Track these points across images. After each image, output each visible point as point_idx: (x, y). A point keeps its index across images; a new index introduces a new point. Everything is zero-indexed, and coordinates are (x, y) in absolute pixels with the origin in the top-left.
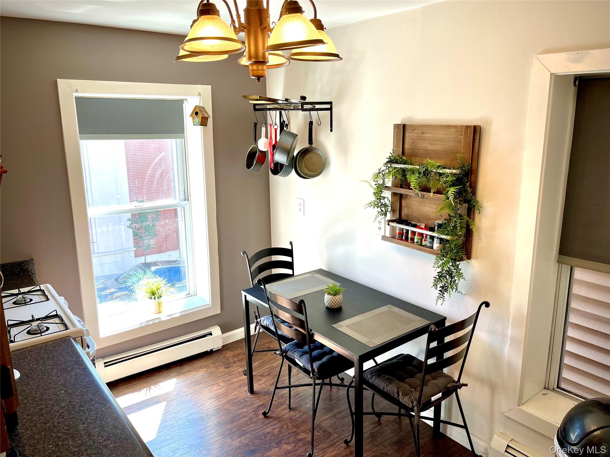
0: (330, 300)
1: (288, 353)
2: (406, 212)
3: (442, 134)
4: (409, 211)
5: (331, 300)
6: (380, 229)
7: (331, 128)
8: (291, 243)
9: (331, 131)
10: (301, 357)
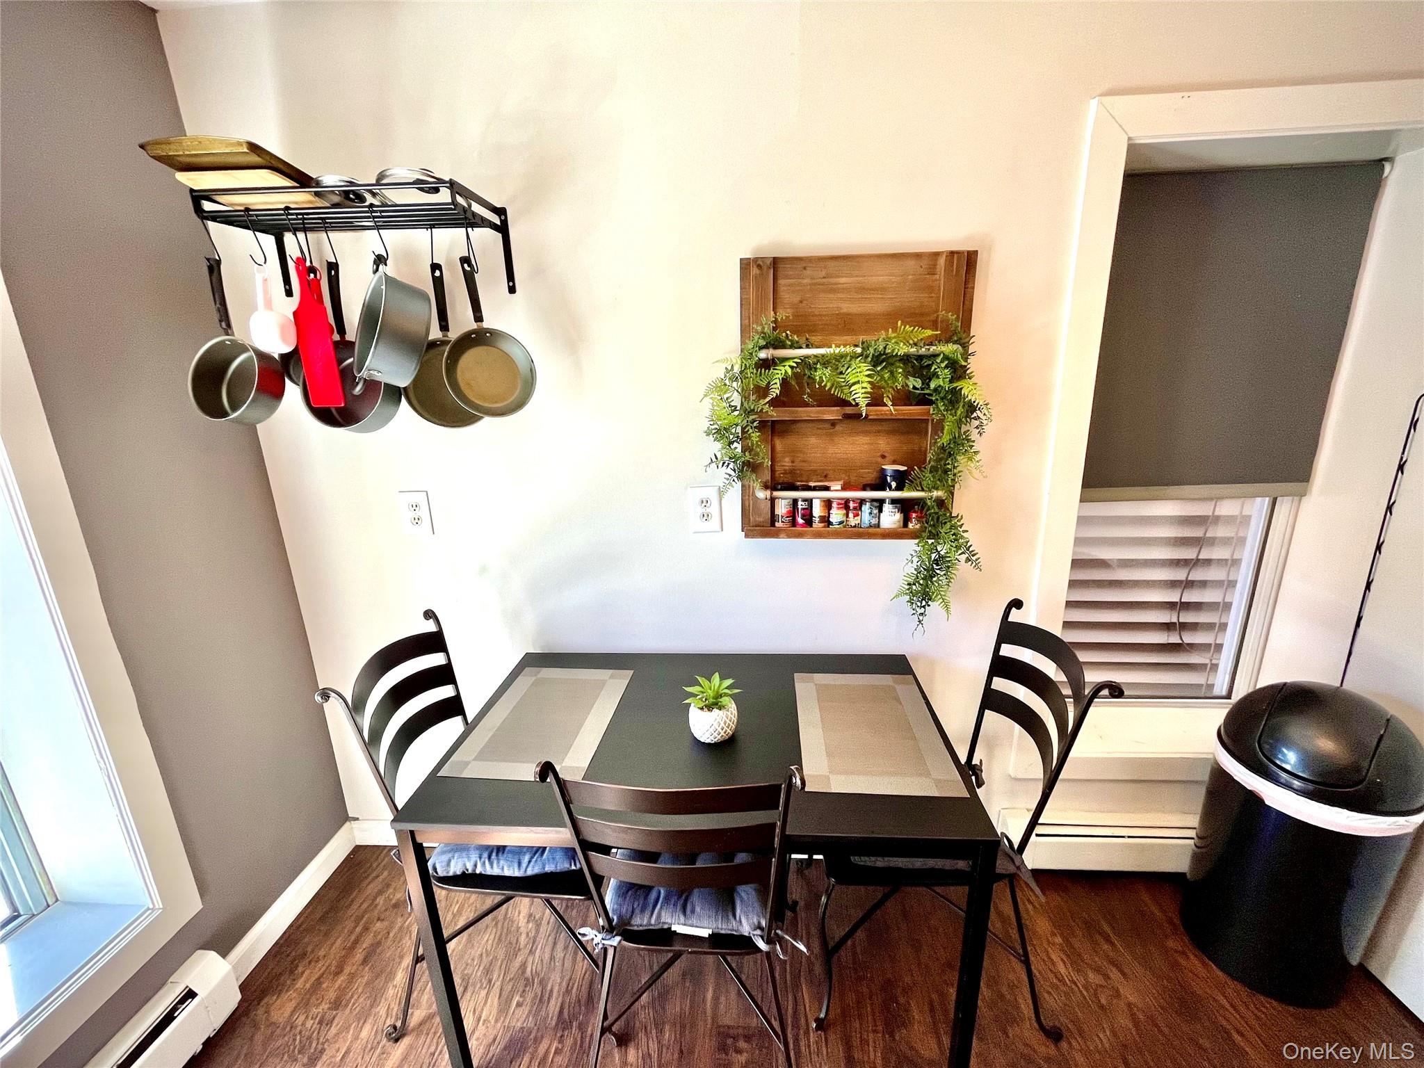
0: (722, 724)
1: (633, 922)
2: (787, 464)
3: (880, 276)
4: (797, 460)
5: (725, 723)
6: (705, 518)
7: (511, 284)
8: (429, 614)
9: (512, 290)
10: (688, 911)
